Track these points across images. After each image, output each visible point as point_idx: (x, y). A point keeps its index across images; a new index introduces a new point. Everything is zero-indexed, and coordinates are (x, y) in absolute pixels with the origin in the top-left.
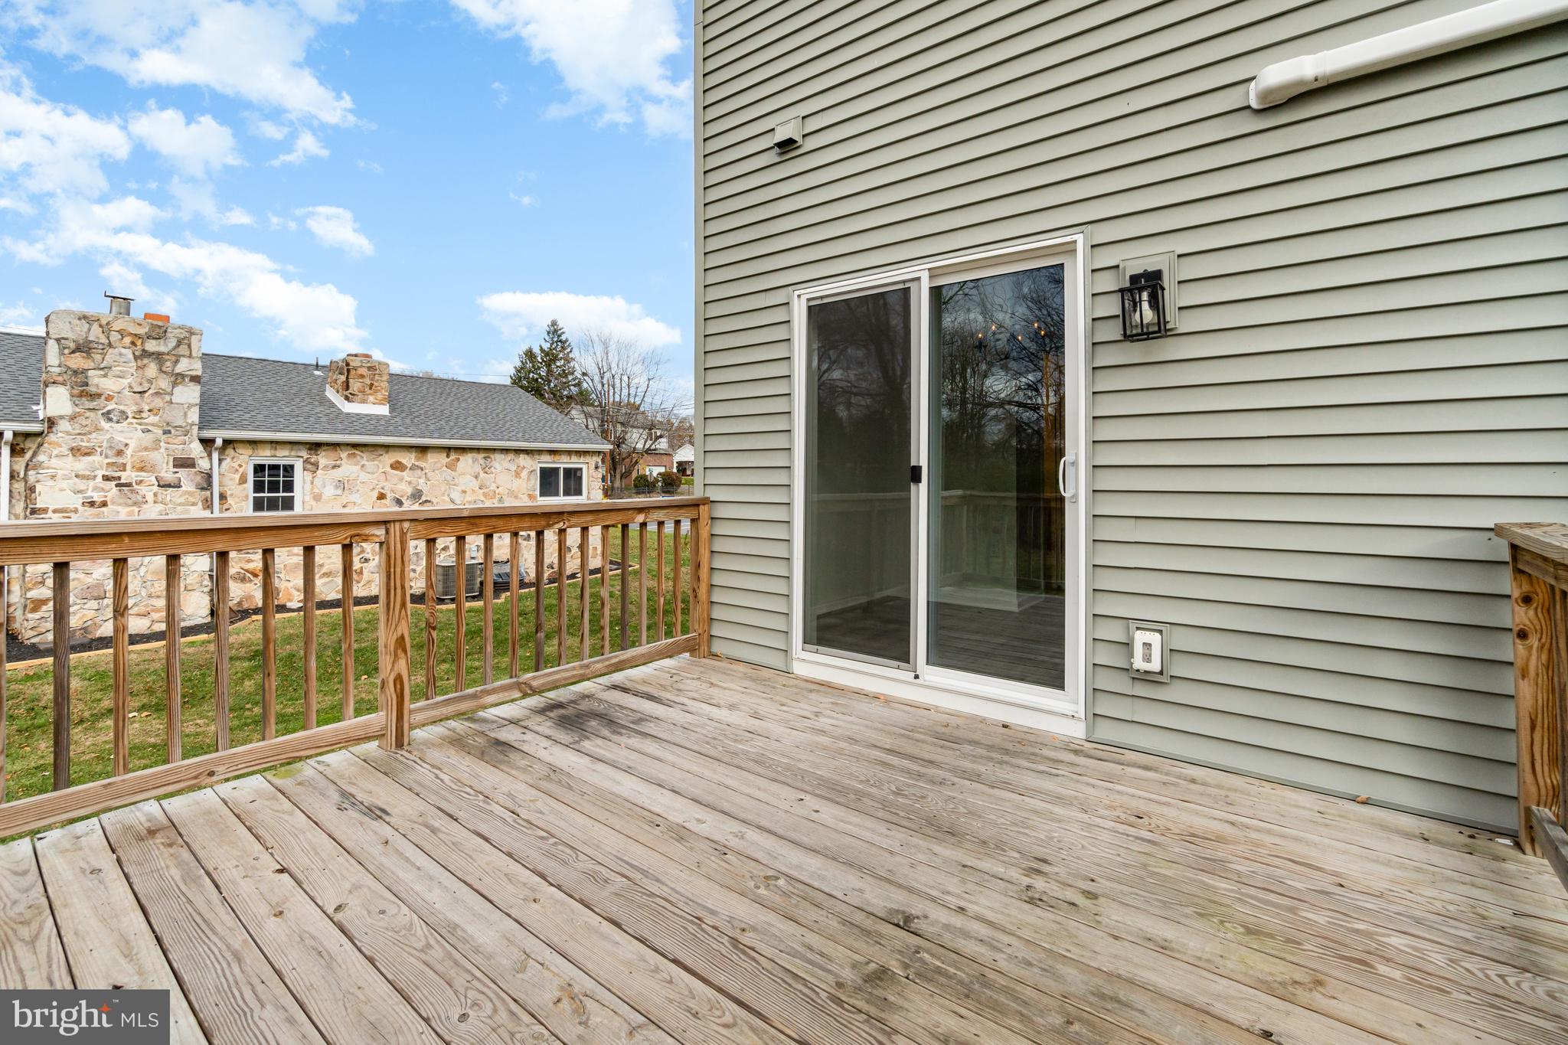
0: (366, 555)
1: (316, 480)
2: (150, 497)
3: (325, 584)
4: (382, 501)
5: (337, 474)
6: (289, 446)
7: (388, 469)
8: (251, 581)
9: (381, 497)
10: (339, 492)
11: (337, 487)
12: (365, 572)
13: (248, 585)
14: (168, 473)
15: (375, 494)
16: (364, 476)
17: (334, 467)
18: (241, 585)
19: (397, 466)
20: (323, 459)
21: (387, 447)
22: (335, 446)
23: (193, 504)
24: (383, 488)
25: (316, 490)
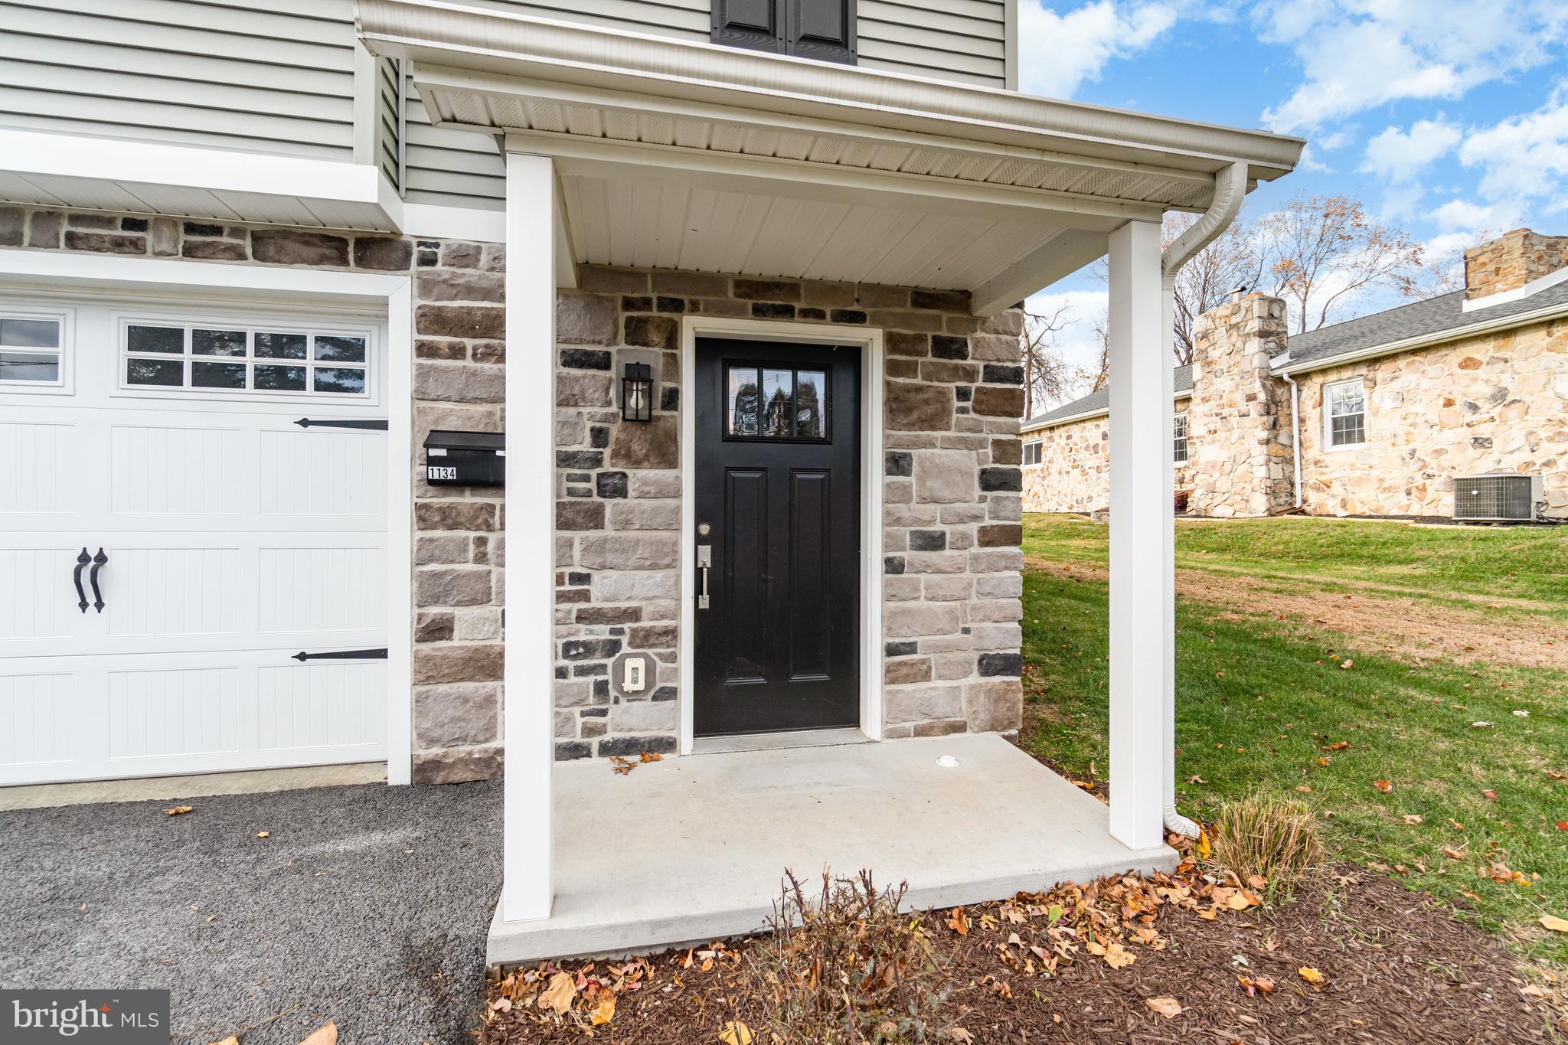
0: (1429, 471)
1: (1374, 395)
2: (1235, 425)
3: (1387, 499)
4: (1451, 408)
5: (1396, 385)
6: (1351, 368)
7: (1456, 369)
8: (1324, 491)
9: (1449, 403)
10: (1398, 403)
11: (1395, 400)
12: (1429, 489)
13: (1322, 494)
14: (1243, 406)
15: (1441, 401)
16: (1425, 383)
17: (1392, 379)
18: (1317, 494)
19: (1468, 364)
20: (1383, 371)
21: (1453, 343)
22: (1393, 356)
23: (1256, 427)
24: (1450, 393)
25: (1374, 406)
